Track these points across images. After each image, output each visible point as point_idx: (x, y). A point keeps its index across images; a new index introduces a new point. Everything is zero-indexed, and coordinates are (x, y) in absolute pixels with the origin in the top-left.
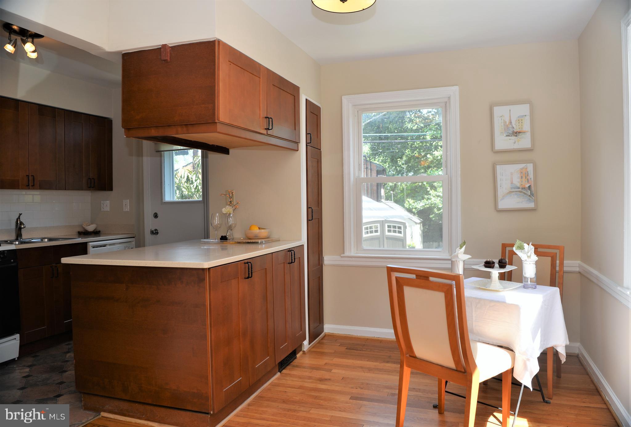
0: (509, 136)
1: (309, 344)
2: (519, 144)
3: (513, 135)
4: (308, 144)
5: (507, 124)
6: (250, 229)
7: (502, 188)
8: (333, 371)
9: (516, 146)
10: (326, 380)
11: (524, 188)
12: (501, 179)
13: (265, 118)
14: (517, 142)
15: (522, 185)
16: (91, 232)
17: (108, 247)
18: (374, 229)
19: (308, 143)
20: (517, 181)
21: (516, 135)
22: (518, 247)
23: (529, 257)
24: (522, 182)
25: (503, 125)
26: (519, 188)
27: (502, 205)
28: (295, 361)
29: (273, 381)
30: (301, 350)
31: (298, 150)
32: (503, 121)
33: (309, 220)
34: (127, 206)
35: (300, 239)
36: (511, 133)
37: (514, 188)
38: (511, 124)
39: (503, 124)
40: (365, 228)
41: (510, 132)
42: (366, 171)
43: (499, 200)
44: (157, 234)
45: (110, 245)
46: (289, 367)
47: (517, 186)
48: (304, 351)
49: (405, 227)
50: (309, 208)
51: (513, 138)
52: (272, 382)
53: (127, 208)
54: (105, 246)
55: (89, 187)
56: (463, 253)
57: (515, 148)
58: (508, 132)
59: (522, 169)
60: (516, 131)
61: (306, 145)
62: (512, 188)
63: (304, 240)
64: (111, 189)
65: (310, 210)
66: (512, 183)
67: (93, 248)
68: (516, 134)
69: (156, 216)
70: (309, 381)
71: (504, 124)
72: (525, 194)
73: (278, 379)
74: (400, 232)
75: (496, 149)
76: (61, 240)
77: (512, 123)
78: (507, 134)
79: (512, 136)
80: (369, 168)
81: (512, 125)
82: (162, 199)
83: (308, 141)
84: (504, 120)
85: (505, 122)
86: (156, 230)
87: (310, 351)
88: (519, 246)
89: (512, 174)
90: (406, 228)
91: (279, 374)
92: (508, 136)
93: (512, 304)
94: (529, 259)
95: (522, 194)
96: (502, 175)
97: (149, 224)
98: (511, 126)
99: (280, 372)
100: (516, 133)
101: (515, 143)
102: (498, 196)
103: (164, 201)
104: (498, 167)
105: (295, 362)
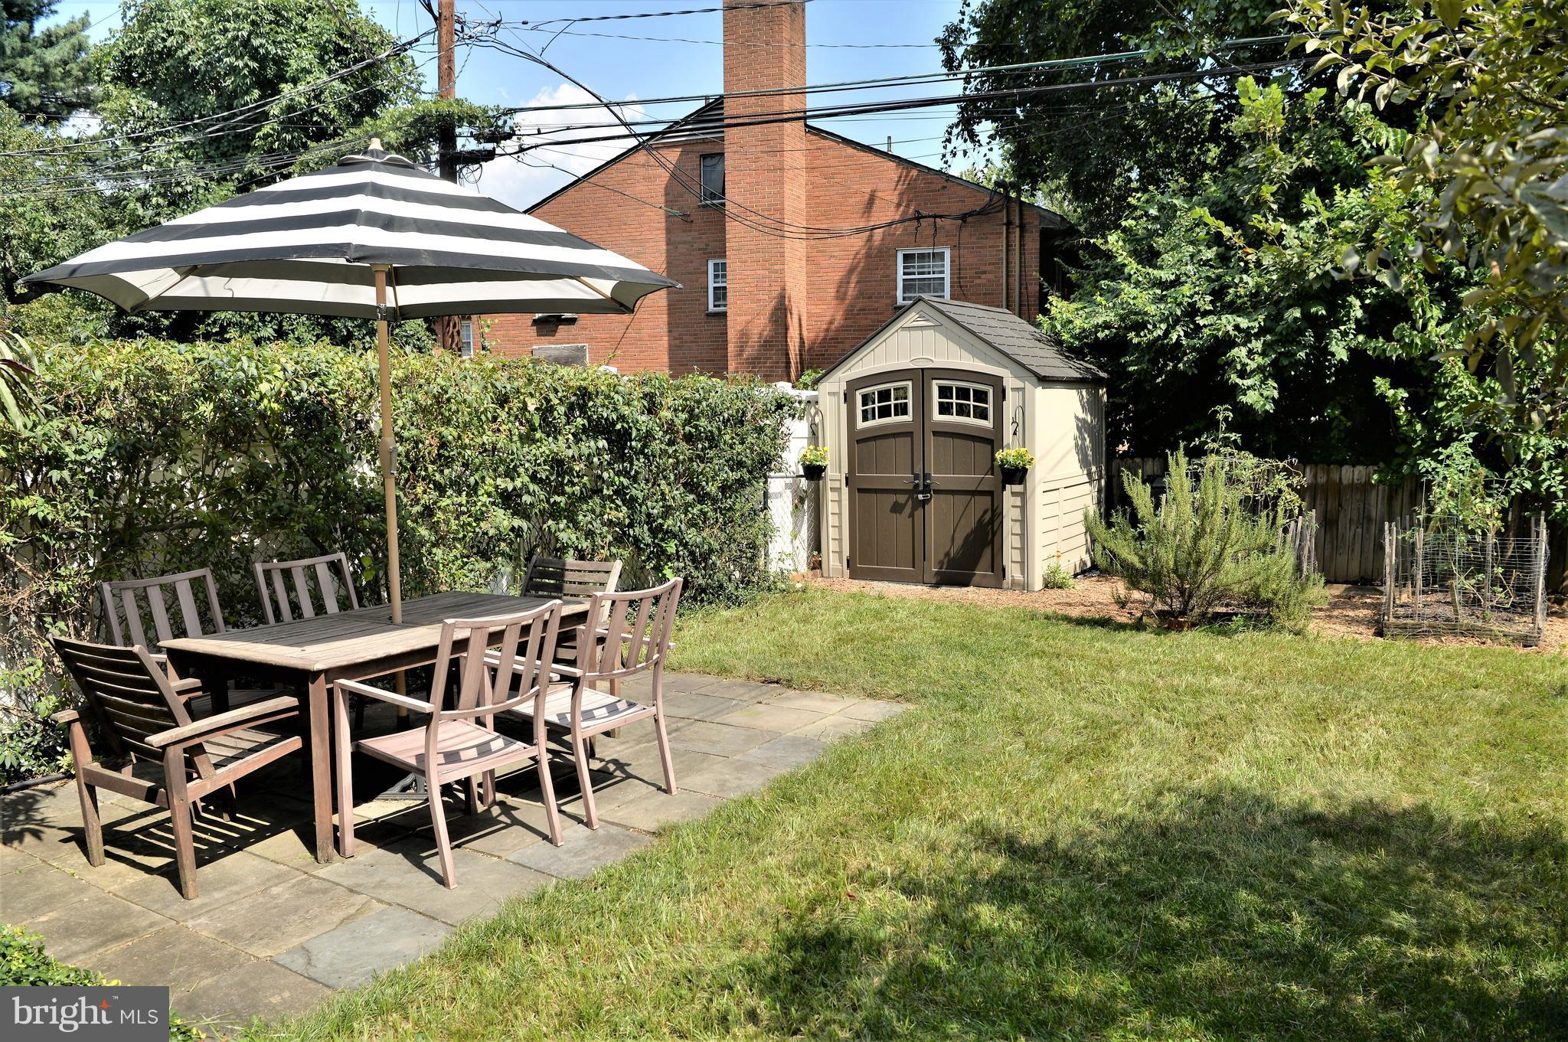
18: (893, 402)
40: (863, 396)
42: (1008, 233)
49: (1001, 394)
74: (982, 414)
80: (1017, 222)
90: (1004, 398)
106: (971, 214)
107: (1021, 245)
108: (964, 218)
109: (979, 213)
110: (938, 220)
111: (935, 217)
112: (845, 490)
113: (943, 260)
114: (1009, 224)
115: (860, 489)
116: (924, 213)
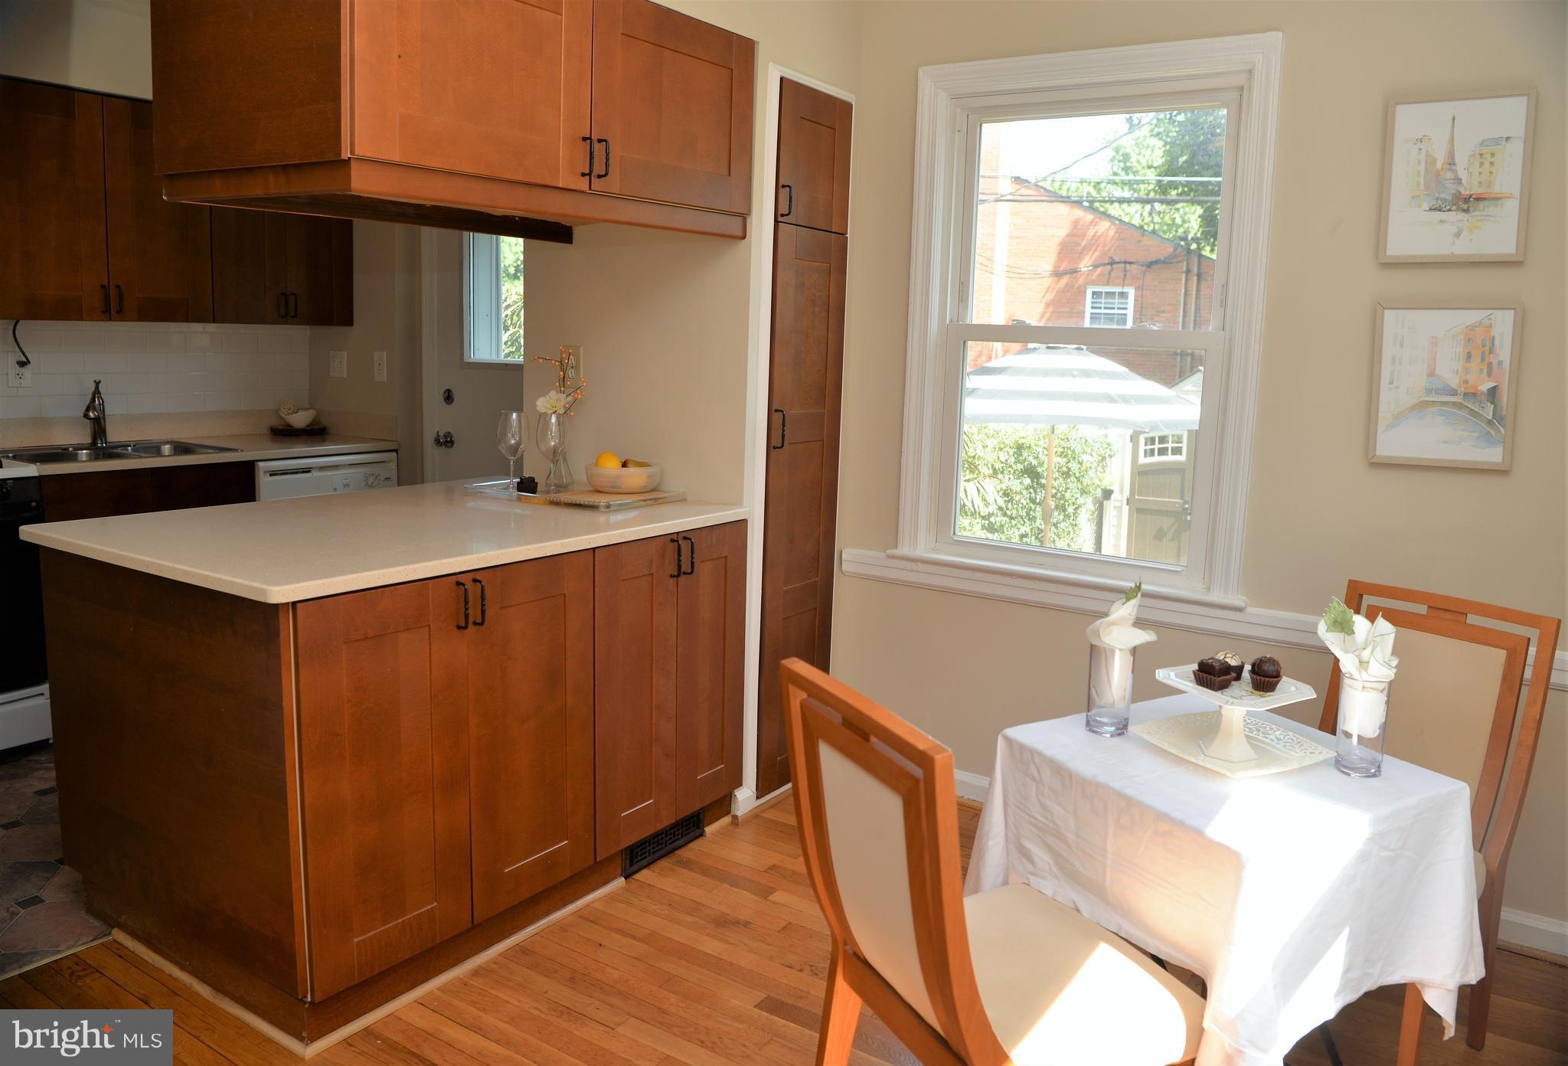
0: (1440, 210)
1: (758, 798)
2: (1471, 240)
3: (1454, 207)
4: (780, 219)
5: (1439, 166)
6: (597, 464)
7: (1397, 387)
8: (774, 897)
9: (1463, 248)
10: (737, 923)
11: (1472, 395)
12: (1394, 358)
13: (584, 139)
14: (1465, 233)
15: (1466, 382)
16: (297, 430)
17: (316, 474)
18: (1170, 445)
19: (782, 215)
20: (1450, 370)
21: (1465, 207)
22: (1336, 621)
23: (1363, 664)
24: (1467, 371)
25: (1422, 172)
26: (1454, 393)
27: (1391, 444)
28: (696, 845)
29: (593, 902)
30: (728, 812)
31: (744, 237)
32: (1423, 157)
33: (774, 448)
34: (382, 367)
35: (738, 502)
36: (1446, 200)
37: (1438, 392)
38: (1453, 167)
39: (1422, 168)
40: (1146, 439)
41: (1443, 196)
42: (1187, 280)
43: (1380, 430)
44: (449, 445)
45: (322, 468)
46: (664, 863)
47: (1448, 385)
48: (735, 817)
50: (776, 411)
51: (1454, 216)
52: (587, 906)
53: (381, 374)
54: (307, 471)
55: (283, 317)
56: (1131, 622)
57: (1458, 251)
58: (1437, 195)
59: (1472, 328)
60: (1467, 193)
61: (776, 221)
62: (1429, 391)
63: (752, 508)
64: (349, 322)
65: (777, 417)
66: (1432, 374)
67: (271, 475)
68: (1466, 203)
69: (449, 397)
70: (689, 919)
71: (1426, 169)
72: (1472, 412)
73: (612, 898)
75: (1389, 253)
76: (211, 451)
77: (1454, 164)
78: (1434, 202)
79: (1449, 210)
81: (1455, 171)
82: (463, 355)
83: (783, 210)
84: (1427, 151)
85: (1431, 160)
86: (448, 435)
87: (755, 816)
88: (1339, 620)
89: (1434, 342)
91: (621, 881)
92: (1435, 209)
93: (1220, 845)
94: (1364, 673)
95: (1463, 413)
96: (1402, 345)
97: (435, 418)
98: (1450, 175)
99: (626, 878)
100: (1467, 200)
101: (1458, 235)
102: (1380, 414)
103: (466, 359)
104: (1389, 316)
105: (694, 849)
106: (1156, 262)
107: (1198, 291)
108: (1150, 265)
109: (1164, 262)
110: (1128, 265)
111: (1125, 262)
112: (1126, 509)
113: (1127, 298)
114: (1188, 272)
115: (1138, 510)
116: (1117, 259)
